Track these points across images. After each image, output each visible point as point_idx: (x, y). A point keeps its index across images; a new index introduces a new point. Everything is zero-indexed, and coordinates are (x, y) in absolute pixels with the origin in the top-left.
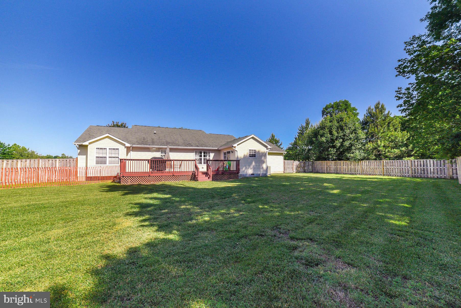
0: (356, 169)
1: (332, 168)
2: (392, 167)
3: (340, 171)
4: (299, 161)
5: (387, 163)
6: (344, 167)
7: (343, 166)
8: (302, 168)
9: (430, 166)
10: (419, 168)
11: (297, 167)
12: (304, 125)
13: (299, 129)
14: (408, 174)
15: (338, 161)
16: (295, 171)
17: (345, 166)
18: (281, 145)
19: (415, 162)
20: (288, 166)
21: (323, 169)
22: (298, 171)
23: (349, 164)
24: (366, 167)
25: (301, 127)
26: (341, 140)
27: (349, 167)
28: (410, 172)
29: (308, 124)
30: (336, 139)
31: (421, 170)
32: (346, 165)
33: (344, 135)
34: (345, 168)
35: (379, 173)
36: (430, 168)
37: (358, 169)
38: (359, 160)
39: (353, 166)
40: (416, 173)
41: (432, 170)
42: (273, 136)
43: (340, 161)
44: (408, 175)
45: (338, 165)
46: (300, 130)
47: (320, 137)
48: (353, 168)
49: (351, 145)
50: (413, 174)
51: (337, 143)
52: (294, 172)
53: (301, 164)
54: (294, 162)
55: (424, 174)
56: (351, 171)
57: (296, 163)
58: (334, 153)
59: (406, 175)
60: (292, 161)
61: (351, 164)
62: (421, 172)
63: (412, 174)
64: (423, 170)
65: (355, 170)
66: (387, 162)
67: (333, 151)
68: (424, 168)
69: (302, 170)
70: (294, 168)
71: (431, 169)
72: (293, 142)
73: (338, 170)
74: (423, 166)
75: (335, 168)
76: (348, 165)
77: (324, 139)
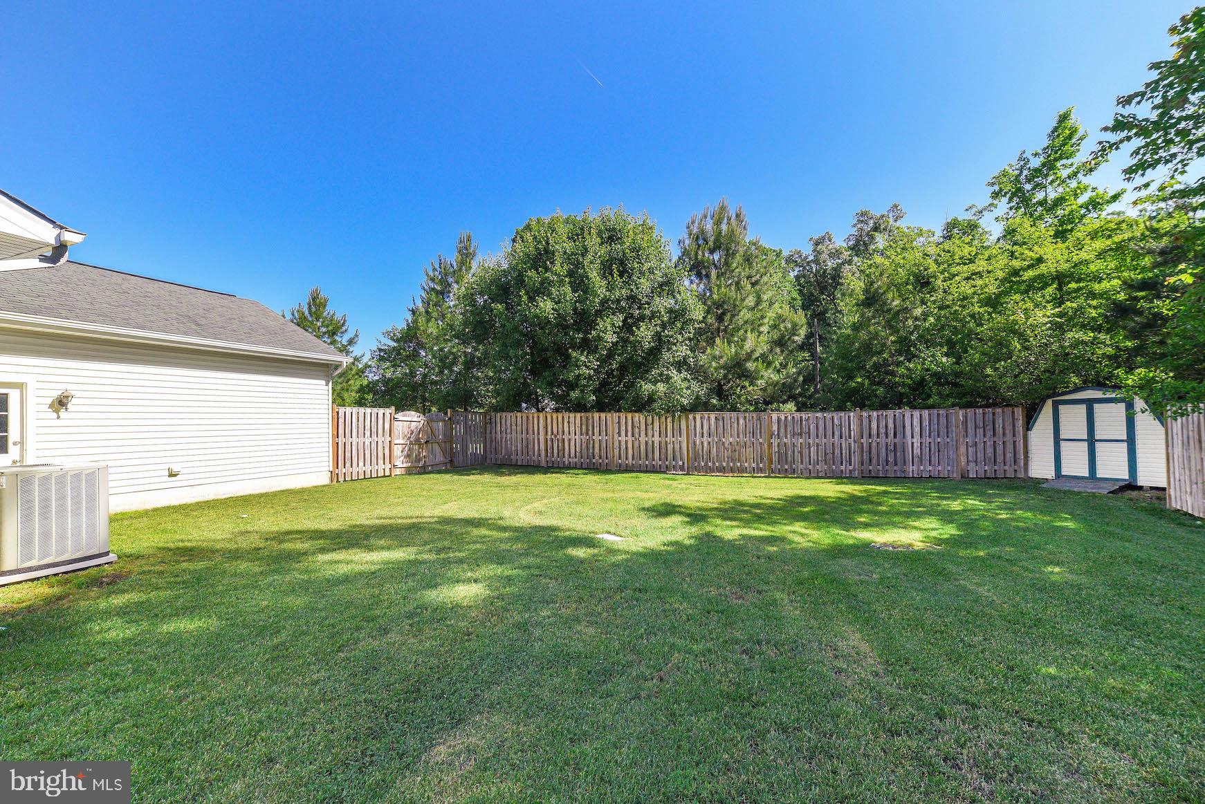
0: (670, 447)
1: (572, 443)
2: (801, 441)
3: (603, 455)
4: (424, 411)
5: (782, 424)
6: (623, 438)
7: (616, 436)
8: (436, 446)
9: (912, 437)
10: (882, 440)
11: (416, 441)
12: (453, 258)
13: (431, 274)
14: (850, 465)
15: (596, 415)
16: (400, 462)
17: (623, 433)
18: (351, 342)
19: (870, 422)
20: (361, 439)
21: (531, 446)
22: (419, 461)
23: (643, 427)
24: (705, 439)
25: (437, 266)
26: (618, 319)
27: (643, 439)
28: (856, 459)
29: (466, 255)
30: (599, 313)
31: (887, 449)
32: (630, 434)
33: (632, 299)
34: (623, 444)
35: (754, 465)
36: (913, 443)
37: (677, 447)
38: (684, 409)
39: (656, 434)
40: (874, 461)
41: (917, 451)
42: (317, 304)
43: (603, 415)
44: (851, 468)
45: (596, 430)
46: (433, 280)
47: (525, 298)
48: (657, 444)
49: (660, 342)
50: (866, 467)
51: (605, 332)
52: (398, 472)
53: (435, 425)
54: (400, 416)
55: (896, 464)
56: (650, 455)
57: (410, 421)
58: (590, 377)
59: (843, 468)
60: (388, 411)
61: (650, 427)
62: (887, 455)
63: (862, 464)
64: (892, 448)
65: (663, 451)
66: (783, 418)
67: (587, 367)
68: (896, 441)
69: (440, 458)
70: (397, 450)
71: (915, 445)
72: (402, 326)
73: (597, 450)
74: (892, 434)
75: (584, 445)
76: (637, 430)
77: (546, 306)
